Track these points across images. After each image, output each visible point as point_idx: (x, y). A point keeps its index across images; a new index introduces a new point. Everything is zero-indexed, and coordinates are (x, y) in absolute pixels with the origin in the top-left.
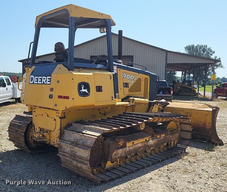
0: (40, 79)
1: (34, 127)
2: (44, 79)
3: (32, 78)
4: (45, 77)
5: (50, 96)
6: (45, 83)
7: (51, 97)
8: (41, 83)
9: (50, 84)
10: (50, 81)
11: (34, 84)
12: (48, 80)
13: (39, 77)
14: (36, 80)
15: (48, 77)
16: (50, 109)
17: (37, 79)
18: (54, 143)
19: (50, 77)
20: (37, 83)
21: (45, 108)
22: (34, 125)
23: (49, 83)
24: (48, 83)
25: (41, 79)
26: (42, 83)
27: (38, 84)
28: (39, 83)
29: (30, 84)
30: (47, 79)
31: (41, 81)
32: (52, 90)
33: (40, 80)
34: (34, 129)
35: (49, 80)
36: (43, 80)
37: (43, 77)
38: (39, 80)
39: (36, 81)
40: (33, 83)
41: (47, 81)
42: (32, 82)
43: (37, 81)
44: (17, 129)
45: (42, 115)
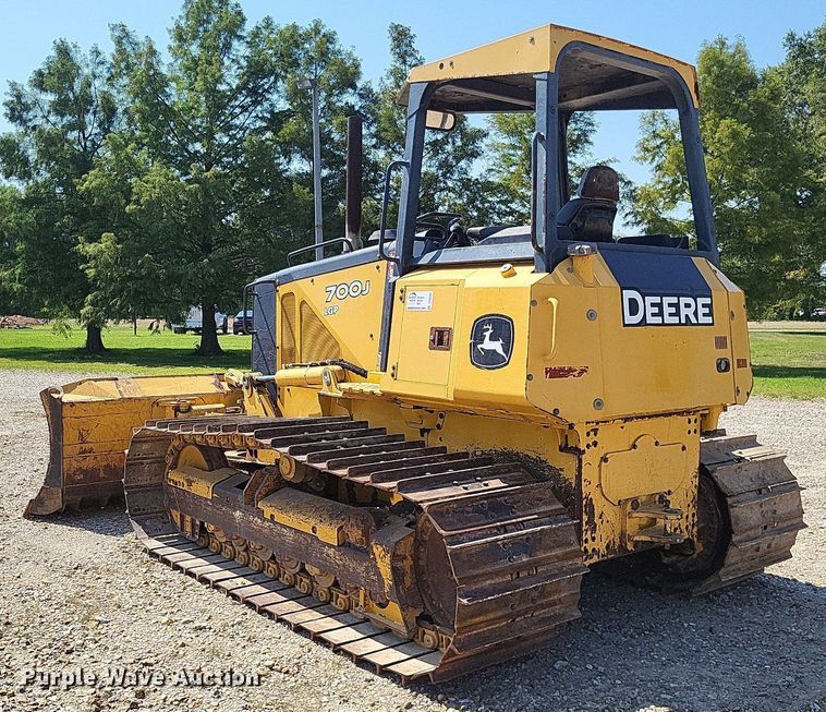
0: (670, 305)
1: (591, 514)
2: (687, 306)
3: (633, 302)
4: (690, 300)
5: (719, 366)
6: (694, 321)
7: (723, 366)
8: (675, 320)
9: (712, 324)
10: (710, 314)
11: (648, 324)
12: (702, 311)
13: (667, 300)
14: (656, 310)
15: (701, 301)
16: (670, 414)
17: (660, 306)
19: (708, 301)
20: (658, 320)
21: (650, 417)
22: (590, 505)
23: (709, 320)
24: (702, 320)
25: (677, 306)
26: (683, 321)
27: (663, 324)
28: (668, 320)
29: (625, 325)
30: (700, 306)
31: (677, 314)
32: (721, 343)
33: (673, 310)
34: (591, 521)
35: (707, 310)
36: (684, 311)
37: (683, 300)
38: (667, 310)
39: (653, 315)
40: (643, 323)
41: (700, 315)
42: (637, 319)
43: (661, 314)
44: (524, 560)
45: (634, 446)
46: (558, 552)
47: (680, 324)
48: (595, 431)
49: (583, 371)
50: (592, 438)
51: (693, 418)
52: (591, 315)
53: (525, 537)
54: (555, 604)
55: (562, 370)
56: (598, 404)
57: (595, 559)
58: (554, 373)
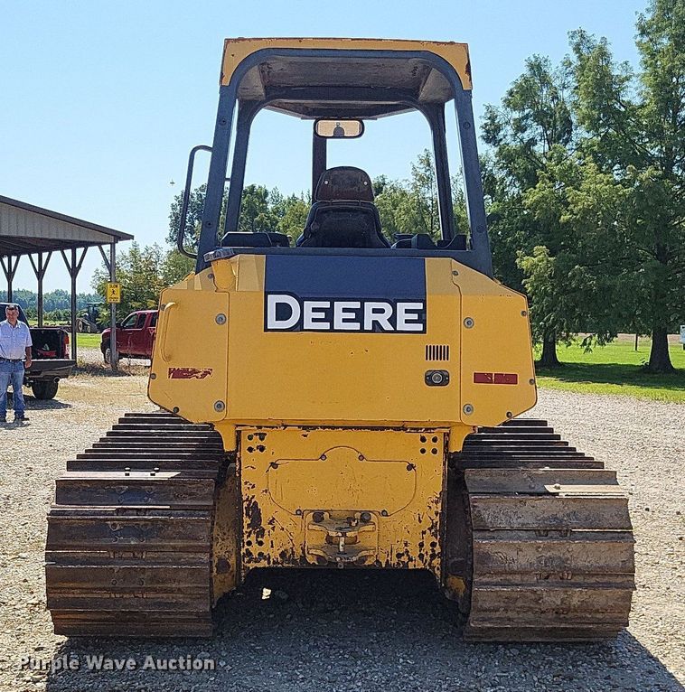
0: (346, 310)
1: (256, 518)
2: (378, 311)
3: (283, 307)
4: (383, 306)
5: (428, 378)
6: (388, 327)
7: (437, 379)
8: (353, 326)
9: (424, 331)
10: (422, 320)
11: (302, 330)
12: (404, 317)
13: (341, 305)
14: (321, 315)
15: (404, 306)
16: (382, 428)
17: (328, 311)
18: (399, 556)
20: (323, 326)
21: (345, 428)
22: (255, 508)
23: (416, 327)
24: (404, 327)
25: (358, 311)
26: (368, 328)
27: (332, 330)
28: (341, 326)
29: (266, 330)
30: (401, 312)
31: (358, 320)
33: (351, 316)
34: (255, 525)
35: (414, 317)
36: (370, 317)
37: (371, 305)
38: (340, 316)
39: (316, 320)
40: (297, 328)
41: (400, 322)
43: (328, 319)
44: (132, 543)
45: (323, 457)
46: (180, 543)
47: (362, 330)
48: (262, 436)
49: (206, 373)
50: (256, 442)
51: (429, 437)
52: (221, 320)
53: (143, 523)
54: (172, 592)
55: (185, 370)
56: (219, 406)
57: (263, 564)
58: (177, 374)
